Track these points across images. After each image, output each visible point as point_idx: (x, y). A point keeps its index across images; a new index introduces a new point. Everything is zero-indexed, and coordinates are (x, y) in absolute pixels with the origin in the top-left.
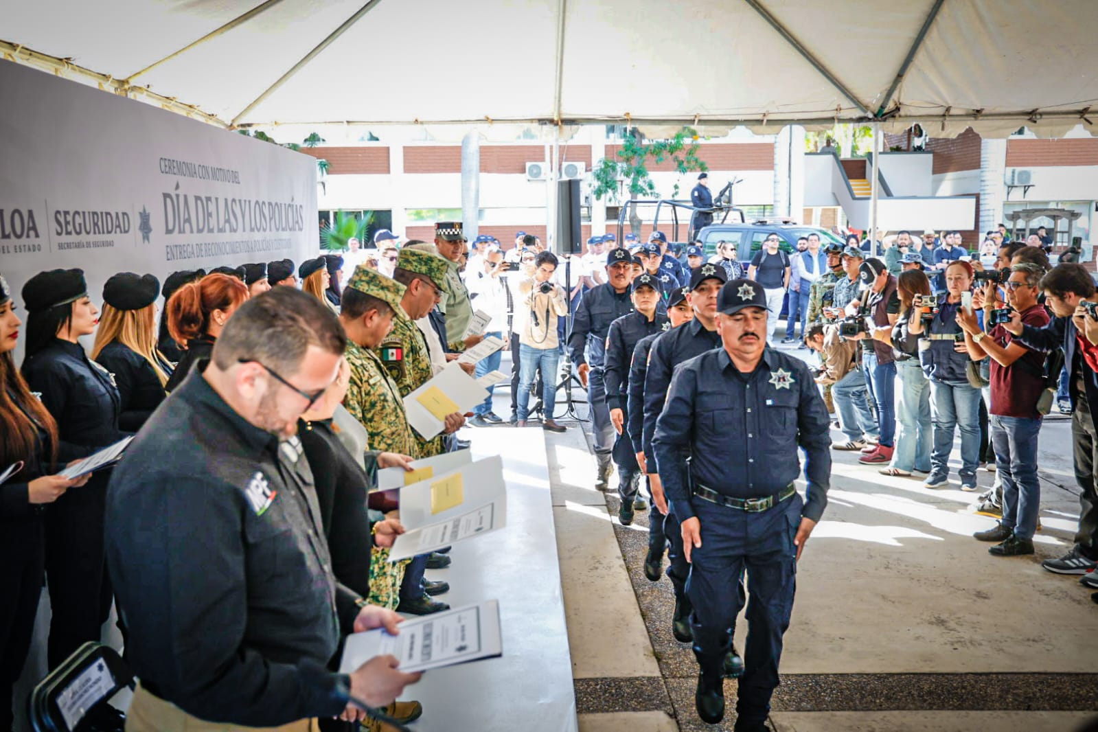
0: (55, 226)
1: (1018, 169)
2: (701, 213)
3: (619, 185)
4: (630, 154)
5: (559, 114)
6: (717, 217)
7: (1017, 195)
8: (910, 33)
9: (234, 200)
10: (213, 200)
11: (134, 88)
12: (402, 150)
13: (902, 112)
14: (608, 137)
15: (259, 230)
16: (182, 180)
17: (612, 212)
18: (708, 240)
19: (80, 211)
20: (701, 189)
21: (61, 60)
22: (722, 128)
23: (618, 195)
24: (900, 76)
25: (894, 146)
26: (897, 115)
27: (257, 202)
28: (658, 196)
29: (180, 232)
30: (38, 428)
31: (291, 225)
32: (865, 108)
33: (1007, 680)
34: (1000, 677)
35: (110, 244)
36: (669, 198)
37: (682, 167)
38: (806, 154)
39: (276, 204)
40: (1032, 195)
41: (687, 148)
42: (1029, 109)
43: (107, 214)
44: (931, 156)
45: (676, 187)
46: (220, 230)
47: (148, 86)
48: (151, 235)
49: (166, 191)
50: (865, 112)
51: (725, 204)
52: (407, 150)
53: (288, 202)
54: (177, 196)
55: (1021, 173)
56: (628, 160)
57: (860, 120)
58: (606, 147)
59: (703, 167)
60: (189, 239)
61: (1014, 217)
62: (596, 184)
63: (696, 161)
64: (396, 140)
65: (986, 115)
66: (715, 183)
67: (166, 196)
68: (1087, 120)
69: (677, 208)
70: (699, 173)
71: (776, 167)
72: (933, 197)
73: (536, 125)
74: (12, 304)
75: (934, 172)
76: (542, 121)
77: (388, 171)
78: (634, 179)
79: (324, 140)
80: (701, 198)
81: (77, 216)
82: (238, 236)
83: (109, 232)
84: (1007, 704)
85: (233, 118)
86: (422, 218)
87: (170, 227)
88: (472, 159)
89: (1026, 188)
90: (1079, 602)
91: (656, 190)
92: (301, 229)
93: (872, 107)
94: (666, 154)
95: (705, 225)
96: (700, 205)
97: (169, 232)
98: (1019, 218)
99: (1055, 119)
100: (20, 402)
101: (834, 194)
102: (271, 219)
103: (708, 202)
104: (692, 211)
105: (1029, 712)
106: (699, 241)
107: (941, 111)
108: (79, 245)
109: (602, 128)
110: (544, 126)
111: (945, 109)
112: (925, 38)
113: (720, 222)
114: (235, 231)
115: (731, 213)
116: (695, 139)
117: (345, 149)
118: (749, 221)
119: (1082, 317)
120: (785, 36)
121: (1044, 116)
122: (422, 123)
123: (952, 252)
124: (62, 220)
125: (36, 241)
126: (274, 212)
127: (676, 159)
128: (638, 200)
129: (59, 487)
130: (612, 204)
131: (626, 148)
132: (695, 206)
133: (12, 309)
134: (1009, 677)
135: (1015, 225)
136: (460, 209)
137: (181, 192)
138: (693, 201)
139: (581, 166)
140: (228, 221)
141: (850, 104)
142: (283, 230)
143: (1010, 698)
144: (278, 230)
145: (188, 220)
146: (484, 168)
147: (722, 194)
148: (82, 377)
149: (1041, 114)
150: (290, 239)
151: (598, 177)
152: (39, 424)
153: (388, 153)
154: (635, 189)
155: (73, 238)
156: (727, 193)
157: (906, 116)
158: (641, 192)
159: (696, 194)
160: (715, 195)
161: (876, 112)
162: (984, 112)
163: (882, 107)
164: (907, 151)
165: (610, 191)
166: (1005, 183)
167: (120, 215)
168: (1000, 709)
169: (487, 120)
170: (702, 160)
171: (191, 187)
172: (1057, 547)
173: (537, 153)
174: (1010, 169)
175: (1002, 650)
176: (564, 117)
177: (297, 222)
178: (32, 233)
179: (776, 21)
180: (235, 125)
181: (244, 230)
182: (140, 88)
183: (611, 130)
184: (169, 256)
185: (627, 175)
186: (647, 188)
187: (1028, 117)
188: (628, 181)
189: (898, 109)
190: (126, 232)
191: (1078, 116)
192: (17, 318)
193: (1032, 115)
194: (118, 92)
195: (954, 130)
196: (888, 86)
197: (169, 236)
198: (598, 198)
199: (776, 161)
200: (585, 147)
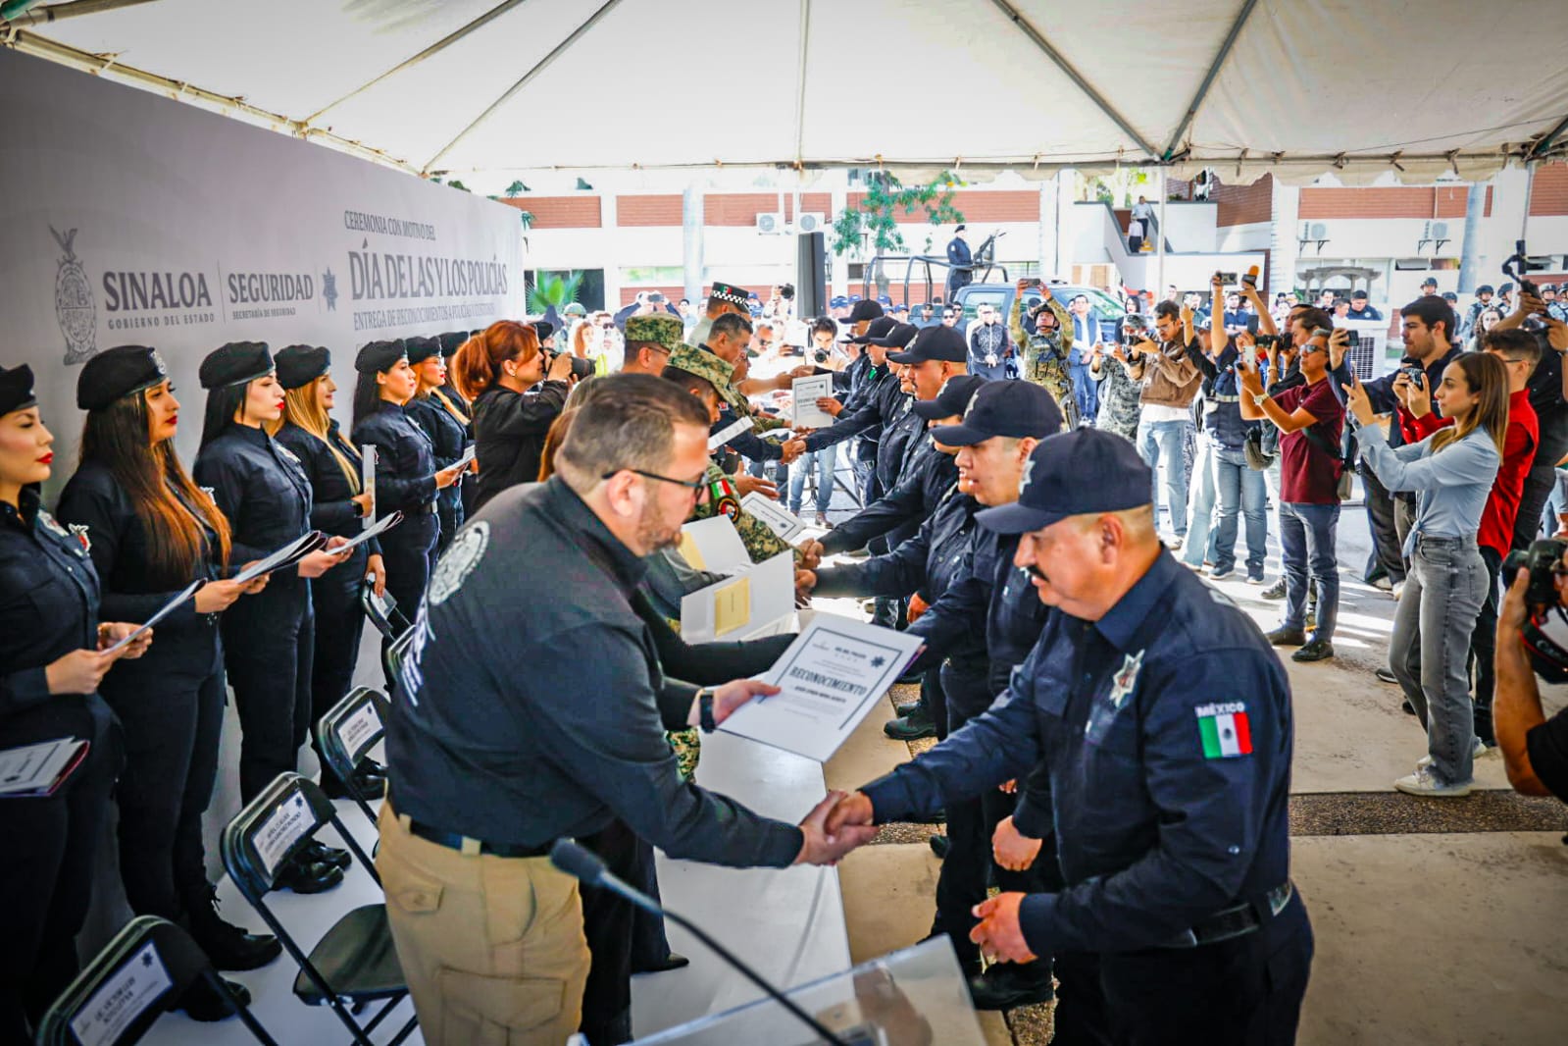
0: (228, 291)
1: (1312, 222)
2: (959, 271)
3: (863, 238)
4: (876, 203)
5: (800, 157)
6: (978, 276)
7: (1311, 250)
8: (1204, 63)
9: (429, 260)
10: (406, 259)
11: (313, 131)
12: (615, 200)
13: (1193, 155)
14: (850, 184)
15: (457, 294)
16: (372, 236)
17: (855, 270)
18: (967, 302)
19: (257, 274)
20: (959, 243)
21: (231, 99)
22: (987, 172)
23: (861, 250)
24: (1191, 113)
25: (1174, 194)
26: (1187, 158)
27: (455, 262)
28: (907, 251)
29: (369, 297)
30: (205, 527)
31: (493, 286)
32: (1151, 149)
33: (1314, 801)
34: (1306, 798)
35: (291, 312)
36: (921, 254)
37: (935, 218)
38: (1076, 203)
39: (477, 263)
40: (1327, 252)
41: (941, 197)
42: (1334, 152)
43: (288, 277)
44: (1214, 207)
45: (928, 241)
46: (415, 294)
47: (330, 129)
48: (337, 301)
49: (353, 250)
50: (1151, 154)
51: (986, 259)
52: (621, 201)
53: (490, 260)
54: (366, 255)
55: (1315, 227)
56: (873, 210)
57: (1146, 163)
58: (848, 195)
59: (959, 219)
60: (381, 305)
61: (1308, 276)
62: (837, 237)
63: (951, 211)
64: (609, 190)
65: (1287, 159)
66: (974, 237)
67: (353, 255)
68: (1398, 166)
69: (931, 265)
70: (957, 225)
71: (1042, 218)
72: (1218, 254)
73: (773, 169)
74: (169, 384)
75: (1219, 224)
76: (780, 165)
77: (600, 225)
78: (880, 232)
79: (526, 189)
80: (959, 253)
81: (253, 280)
82: (435, 301)
83: (290, 298)
84: (1314, 827)
85: (426, 163)
86: (638, 278)
87: (358, 291)
88: (695, 210)
89: (1321, 244)
90: (1390, 713)
91: (905, 245)
92: (504, 293)
93: (1159, 149)
94: (916, 203)
95: (963, 285)
96: (957, 261)
97: (357, 297)
98: (1312, 277)
99: (1364, 164)
100: (185, 498)
101: (1106, 249)
102: (471, 281)
103: (966, 259)
104: (947, 269)
105: (1338, 837)
106: (957, 303)
107: (1236, 154)
108: (256, 314)
109: (844, 172)
110: (782, 171)
111: (1240, 152)
112: (1221, 68)
113: (980, 281)
114: (431, 295)
115: (992, 271)
116: (951, 186)
117: (550, 199)
118: (1013, 282)
119: (1405, 385)
120: (1064, 69)
121: (1351, 161)
122: (641, 168)
123: (1238, 316)
124: (237, 285)
125: (208, 310)
126: (474, 272)
127: (928, 209)
128: (885, 255)
129: (230, 593)
130: (855, 261)
131: (871, 196)
132: (952, 262)
133: (170, 391)
134: (1315, 798)
135: (1308, 284)
136: (681, 267)
137: (369, 250)
138: (950, 257)
139: (819, 216)
140: (422, 283)
141: (1136, 146)
142: (485, 293)
143: (1316, 822)
144: (478, 293)
145: (378, 283)
146: (709, 220)
147: (982, 249)
148: (261, 470)
149: (1348, 159)
150: (492, 304)
151: (839, 229)
152: (207, 522)
153: (600, 203)
154: (881, 243)
155: (250, 306)
156: (988, 248)
157: (1197, 159)
158: (888, 246)
159: (953, 248)
160: (974, 250)
161: (1163, 154)
162: (1285, 156)
163: (1170, 149)
164: (1188, 200)
165: (853, 246)
166: (1298, 238)
167: (302, 279)
168: (1306, 835)
169: (716, 163)
170: (957, 210)
171: (382, 245)
172: (1363, 650)
173: (768, 203)
174: (1303, 221)
175: (1307, 768)
176: (805, 160)
177: (500, 284)
178: (204, 301)
179: (1050, 47)
180: (428, 172)
181: (441, 294)
182: (320, 131)
183: (854, 175)
184: (358, 325)
185: (872, 227)
186: (894, 241)
187: (1332, 162)
188: (873, 234)
189: (1188, 151)
190: (309, 298)
191: (1388, 161)
192: (175, 400)
193: (1338, 160)
194: (297, 136)
195: (1249, 176)
196: (1177, 124)
197: (357, 301)
198: (839, 253)
199: (1042, 212)
200: (824, 195)
